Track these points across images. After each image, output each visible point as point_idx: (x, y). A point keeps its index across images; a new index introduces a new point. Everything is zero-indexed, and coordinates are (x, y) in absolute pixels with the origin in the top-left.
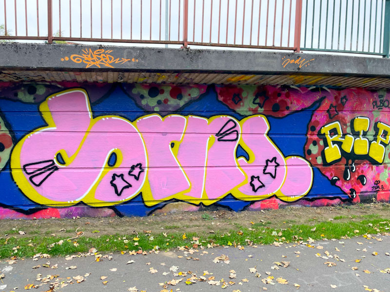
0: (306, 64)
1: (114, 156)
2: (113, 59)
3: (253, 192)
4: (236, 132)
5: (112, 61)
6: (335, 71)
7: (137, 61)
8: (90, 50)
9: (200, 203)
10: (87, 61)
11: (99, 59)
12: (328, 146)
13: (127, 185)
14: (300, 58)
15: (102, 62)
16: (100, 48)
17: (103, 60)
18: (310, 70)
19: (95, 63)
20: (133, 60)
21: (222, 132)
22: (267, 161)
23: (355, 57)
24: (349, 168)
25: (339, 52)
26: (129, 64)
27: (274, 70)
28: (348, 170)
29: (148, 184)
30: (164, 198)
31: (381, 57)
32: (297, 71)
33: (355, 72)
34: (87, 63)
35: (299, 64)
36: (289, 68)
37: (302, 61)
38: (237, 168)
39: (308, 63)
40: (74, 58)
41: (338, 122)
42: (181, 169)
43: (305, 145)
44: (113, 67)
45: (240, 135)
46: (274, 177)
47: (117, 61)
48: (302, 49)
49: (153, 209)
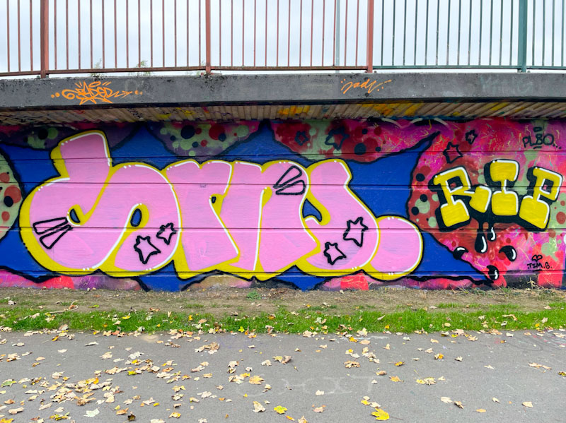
0: (377, 88)
1: (138, 213)
2: (112, 92)
3: (329, 265)
4: (302, 183)
5: (110, 96)
6: (425, 95)
7: (141, 93)
8: (85, 83)
9: (253, 277)
10: (81, 96)
11: (95, 93)
12: (446, 202)
13: (155, 250)
14: (369, 80)
15: (98, 96)
16: (95, 80)
17: (100, 94)
18: (385, 96)
19: (90, 99)
20: (136, 92)
21: (281, 183)
22: (349, 222)
23: (460, 74)
24: (483, 235)
25: (436, 68)
26: (131, 98)
27: (330, 98)
28: (483, 238)
29: (182, 250)
30: (203, 268)
31: (516, 71)
32: (365, 97)
33: (460, 95)
34: (80, 98)
35: (368, 89)
36: (352, 93)
37: (372, 84)
38: (305, 231)
39: (381, 86)
40: (66, 93)
41: (462, 168)
42: (226, 231)
43: (409, 200)
44: (111, 103)
45: (308, 187)
46: (360, 245)
47: (117, 95)
48: (375, 68)
49: (188, 282)
